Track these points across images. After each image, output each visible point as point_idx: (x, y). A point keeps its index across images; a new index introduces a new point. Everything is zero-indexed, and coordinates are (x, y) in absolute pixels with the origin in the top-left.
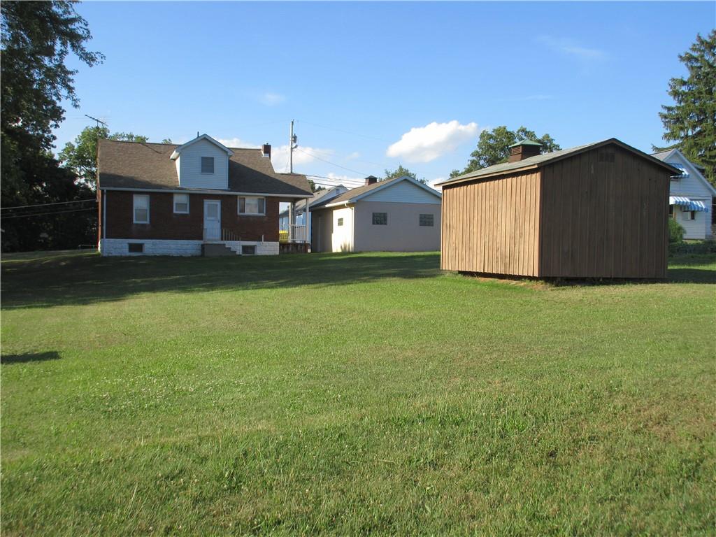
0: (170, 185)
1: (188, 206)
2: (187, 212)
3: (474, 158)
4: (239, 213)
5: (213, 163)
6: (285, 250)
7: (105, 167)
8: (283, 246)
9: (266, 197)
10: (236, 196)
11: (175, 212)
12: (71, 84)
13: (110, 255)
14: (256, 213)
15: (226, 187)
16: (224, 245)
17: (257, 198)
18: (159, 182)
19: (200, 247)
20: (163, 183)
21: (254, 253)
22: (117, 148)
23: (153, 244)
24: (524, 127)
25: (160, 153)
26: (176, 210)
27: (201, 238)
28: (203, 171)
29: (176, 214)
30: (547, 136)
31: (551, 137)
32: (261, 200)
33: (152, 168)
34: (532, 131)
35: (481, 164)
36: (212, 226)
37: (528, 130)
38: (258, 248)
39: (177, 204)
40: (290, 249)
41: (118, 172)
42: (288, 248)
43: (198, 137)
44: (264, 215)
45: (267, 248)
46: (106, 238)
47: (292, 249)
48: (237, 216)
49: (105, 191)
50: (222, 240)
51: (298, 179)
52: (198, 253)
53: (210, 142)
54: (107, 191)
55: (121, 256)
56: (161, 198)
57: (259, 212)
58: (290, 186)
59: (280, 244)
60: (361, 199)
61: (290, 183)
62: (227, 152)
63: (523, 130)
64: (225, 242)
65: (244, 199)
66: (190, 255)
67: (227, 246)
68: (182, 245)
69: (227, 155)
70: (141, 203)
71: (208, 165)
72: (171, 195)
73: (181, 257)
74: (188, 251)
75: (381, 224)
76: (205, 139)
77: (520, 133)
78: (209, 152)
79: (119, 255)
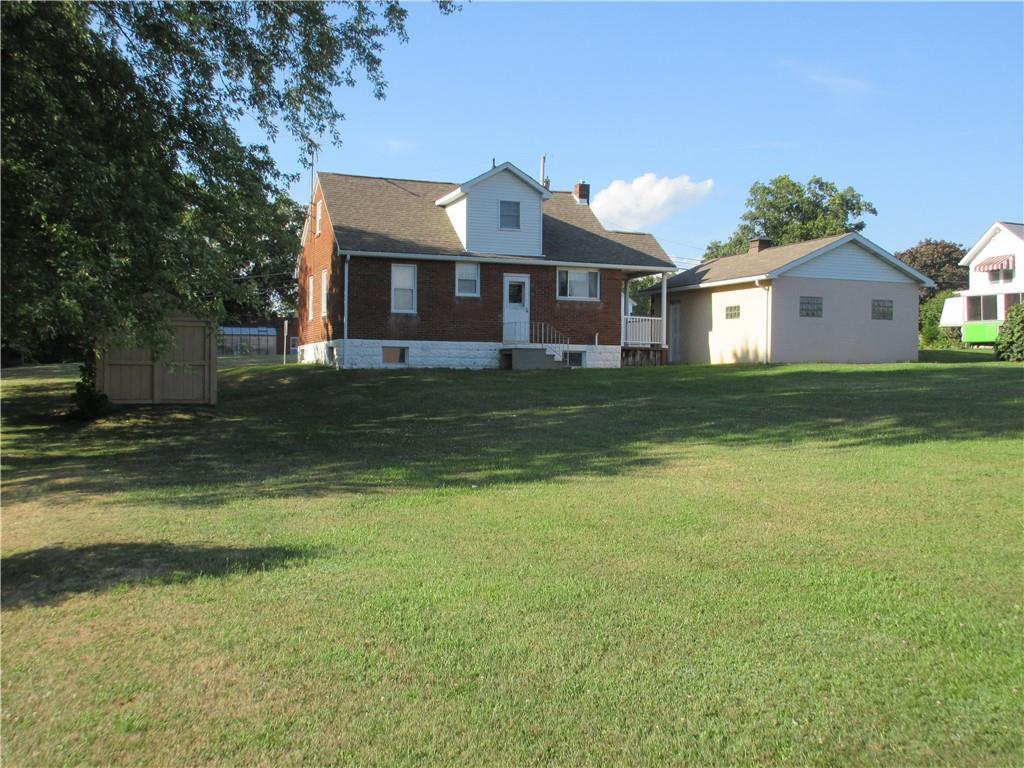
0: (450, 248)
1: (478, 284)
2: (477, 295)
3: (748, 223)
4: (559, 298)
5: (518, 211)
6: (631, 359)
7: (339, 218)
8: (627, 352)
9: (601, 270)
10: (555, 267)
11: (458, 294)
12: (375, 53)
13: (354, 367)
14: (586, 298)
15: (538, 252)
16: (544, 350)
17: (585, 271)
18: (429, 242)
19: (496, 354)
20: (437, 245)
21: (580, 365)
22: (348, 186)
23: (422, 349)
24: (818, 177)
25: (418, 196)
26: (459, 291)
27: (498, 338)
28: (503, 225)
29: (459, 298)
30: (851, 189)
31: (858, 191)
32: (593, 276)
33: (411, 219)
34: (830, 182)
35: (756, 231)
36: (516, 320)
37: (824, 181)
38: (587, 354)
39: (459, 280)
40: (638, 358)
41: (361, 226)
42: (634, 356)
43: (495, 167)
44: (597, 299)
45: (603, 357)
46: (349, 337)
47: (642, 359)
48: (556, 302)
49: (348, 257)
50: (531, 341)
51: (644, 241)
52: (495, 364)
53: (514, 174)
54: (352, 257)
55: (372, 369)
56: (435, 269)
57: (591, 295)
58: (635, 251)
59: (623, 350)
60: (785, 272)
61: (635, 248)
62: (541, 193)
63: (818, 182)
64: (545, 346)
65: (567, 272)
66: (481, 368)
67: (548, 353)
68: (468, 349)
69: (541, 197)
70: (403, 279)
71: (510, 215)
72: (451, 265)
73: (467, 370)
74: (478, 360)
75: (813, 315)
76: (509, 171)
77: (813, 186)
78: (514, 193)
79: (370, 367)
